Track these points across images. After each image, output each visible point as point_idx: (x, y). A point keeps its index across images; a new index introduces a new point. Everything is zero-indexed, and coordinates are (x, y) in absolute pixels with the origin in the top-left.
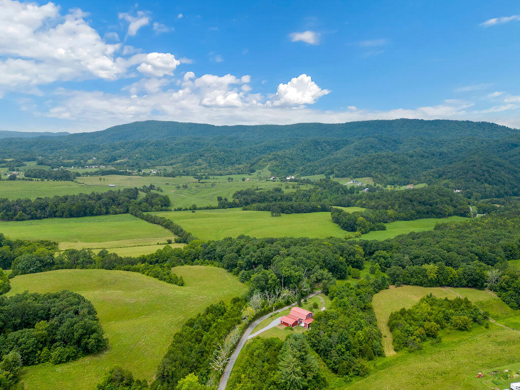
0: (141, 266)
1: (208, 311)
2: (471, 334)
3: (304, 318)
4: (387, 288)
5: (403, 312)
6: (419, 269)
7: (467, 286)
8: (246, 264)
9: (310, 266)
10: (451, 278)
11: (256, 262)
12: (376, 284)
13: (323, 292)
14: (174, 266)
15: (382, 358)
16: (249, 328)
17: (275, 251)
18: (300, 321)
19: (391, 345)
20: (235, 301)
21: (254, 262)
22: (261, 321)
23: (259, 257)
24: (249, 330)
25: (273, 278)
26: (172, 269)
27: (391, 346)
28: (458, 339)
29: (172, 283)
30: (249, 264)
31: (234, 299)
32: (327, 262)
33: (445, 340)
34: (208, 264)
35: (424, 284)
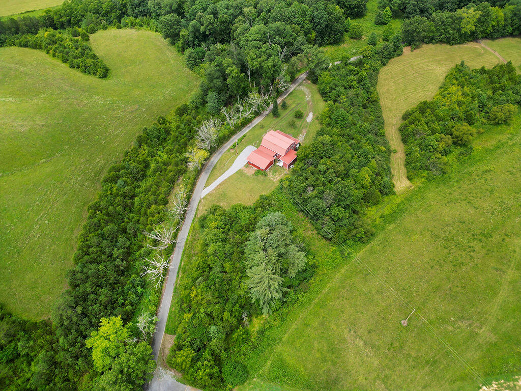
0: (44, 34)
1: (140, 142)
2: (511, 130)
3: (283, 154)
4: (399, 55)
5: (423, 108)
6: (451, 17)
7: (511, 35)
8: (192, 35)
9: (291, 36)
10: (493, 26)
11: (207, 33)
12: (385, 53)
13: (308, 78)
14: (93, 31)
15: (392, 197)
16: (203, 174)
17: (236, 7)
18: (277, 157)
19: (403, 167)
20: (182, 111)
21: (204, 32)
22: (220, 156)
23: (210, 23)
24: (203, 178)
25: (233, 74)
26: (92, 37)
27: (403, 170)
28: (494, 142)
29: (90, 73)
30: (197, 34)
31: (179, 109)
32: (317, 20)
33: (477, 146)
34: (141, 26)
35: (453, 40)
